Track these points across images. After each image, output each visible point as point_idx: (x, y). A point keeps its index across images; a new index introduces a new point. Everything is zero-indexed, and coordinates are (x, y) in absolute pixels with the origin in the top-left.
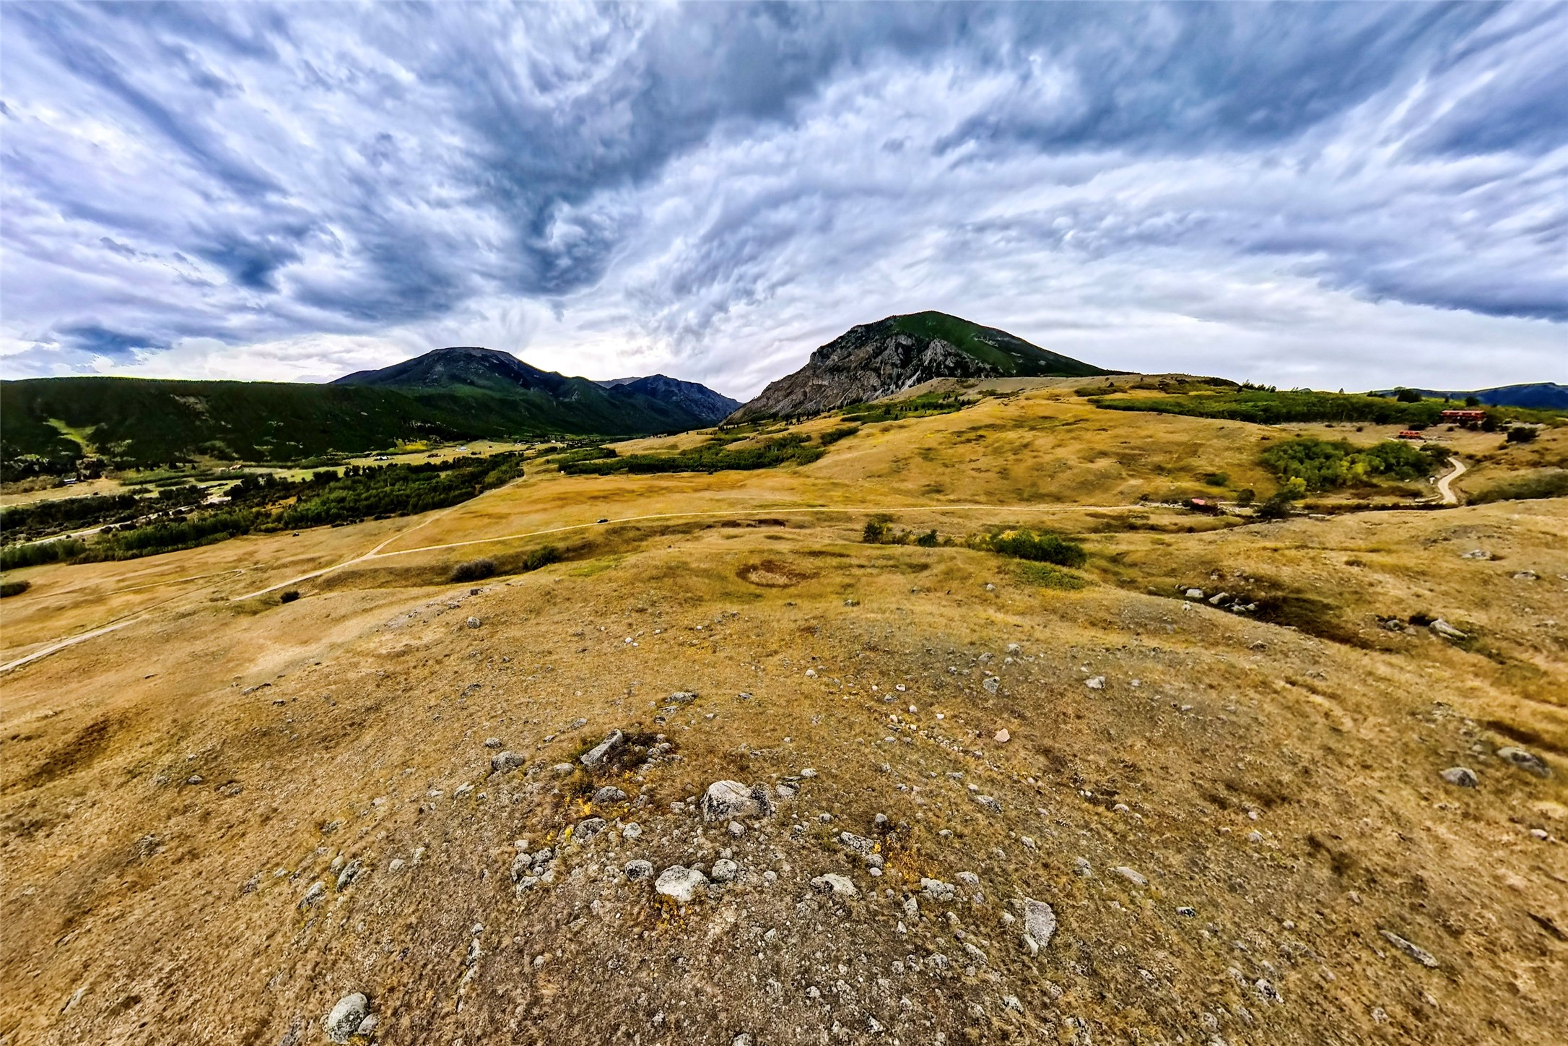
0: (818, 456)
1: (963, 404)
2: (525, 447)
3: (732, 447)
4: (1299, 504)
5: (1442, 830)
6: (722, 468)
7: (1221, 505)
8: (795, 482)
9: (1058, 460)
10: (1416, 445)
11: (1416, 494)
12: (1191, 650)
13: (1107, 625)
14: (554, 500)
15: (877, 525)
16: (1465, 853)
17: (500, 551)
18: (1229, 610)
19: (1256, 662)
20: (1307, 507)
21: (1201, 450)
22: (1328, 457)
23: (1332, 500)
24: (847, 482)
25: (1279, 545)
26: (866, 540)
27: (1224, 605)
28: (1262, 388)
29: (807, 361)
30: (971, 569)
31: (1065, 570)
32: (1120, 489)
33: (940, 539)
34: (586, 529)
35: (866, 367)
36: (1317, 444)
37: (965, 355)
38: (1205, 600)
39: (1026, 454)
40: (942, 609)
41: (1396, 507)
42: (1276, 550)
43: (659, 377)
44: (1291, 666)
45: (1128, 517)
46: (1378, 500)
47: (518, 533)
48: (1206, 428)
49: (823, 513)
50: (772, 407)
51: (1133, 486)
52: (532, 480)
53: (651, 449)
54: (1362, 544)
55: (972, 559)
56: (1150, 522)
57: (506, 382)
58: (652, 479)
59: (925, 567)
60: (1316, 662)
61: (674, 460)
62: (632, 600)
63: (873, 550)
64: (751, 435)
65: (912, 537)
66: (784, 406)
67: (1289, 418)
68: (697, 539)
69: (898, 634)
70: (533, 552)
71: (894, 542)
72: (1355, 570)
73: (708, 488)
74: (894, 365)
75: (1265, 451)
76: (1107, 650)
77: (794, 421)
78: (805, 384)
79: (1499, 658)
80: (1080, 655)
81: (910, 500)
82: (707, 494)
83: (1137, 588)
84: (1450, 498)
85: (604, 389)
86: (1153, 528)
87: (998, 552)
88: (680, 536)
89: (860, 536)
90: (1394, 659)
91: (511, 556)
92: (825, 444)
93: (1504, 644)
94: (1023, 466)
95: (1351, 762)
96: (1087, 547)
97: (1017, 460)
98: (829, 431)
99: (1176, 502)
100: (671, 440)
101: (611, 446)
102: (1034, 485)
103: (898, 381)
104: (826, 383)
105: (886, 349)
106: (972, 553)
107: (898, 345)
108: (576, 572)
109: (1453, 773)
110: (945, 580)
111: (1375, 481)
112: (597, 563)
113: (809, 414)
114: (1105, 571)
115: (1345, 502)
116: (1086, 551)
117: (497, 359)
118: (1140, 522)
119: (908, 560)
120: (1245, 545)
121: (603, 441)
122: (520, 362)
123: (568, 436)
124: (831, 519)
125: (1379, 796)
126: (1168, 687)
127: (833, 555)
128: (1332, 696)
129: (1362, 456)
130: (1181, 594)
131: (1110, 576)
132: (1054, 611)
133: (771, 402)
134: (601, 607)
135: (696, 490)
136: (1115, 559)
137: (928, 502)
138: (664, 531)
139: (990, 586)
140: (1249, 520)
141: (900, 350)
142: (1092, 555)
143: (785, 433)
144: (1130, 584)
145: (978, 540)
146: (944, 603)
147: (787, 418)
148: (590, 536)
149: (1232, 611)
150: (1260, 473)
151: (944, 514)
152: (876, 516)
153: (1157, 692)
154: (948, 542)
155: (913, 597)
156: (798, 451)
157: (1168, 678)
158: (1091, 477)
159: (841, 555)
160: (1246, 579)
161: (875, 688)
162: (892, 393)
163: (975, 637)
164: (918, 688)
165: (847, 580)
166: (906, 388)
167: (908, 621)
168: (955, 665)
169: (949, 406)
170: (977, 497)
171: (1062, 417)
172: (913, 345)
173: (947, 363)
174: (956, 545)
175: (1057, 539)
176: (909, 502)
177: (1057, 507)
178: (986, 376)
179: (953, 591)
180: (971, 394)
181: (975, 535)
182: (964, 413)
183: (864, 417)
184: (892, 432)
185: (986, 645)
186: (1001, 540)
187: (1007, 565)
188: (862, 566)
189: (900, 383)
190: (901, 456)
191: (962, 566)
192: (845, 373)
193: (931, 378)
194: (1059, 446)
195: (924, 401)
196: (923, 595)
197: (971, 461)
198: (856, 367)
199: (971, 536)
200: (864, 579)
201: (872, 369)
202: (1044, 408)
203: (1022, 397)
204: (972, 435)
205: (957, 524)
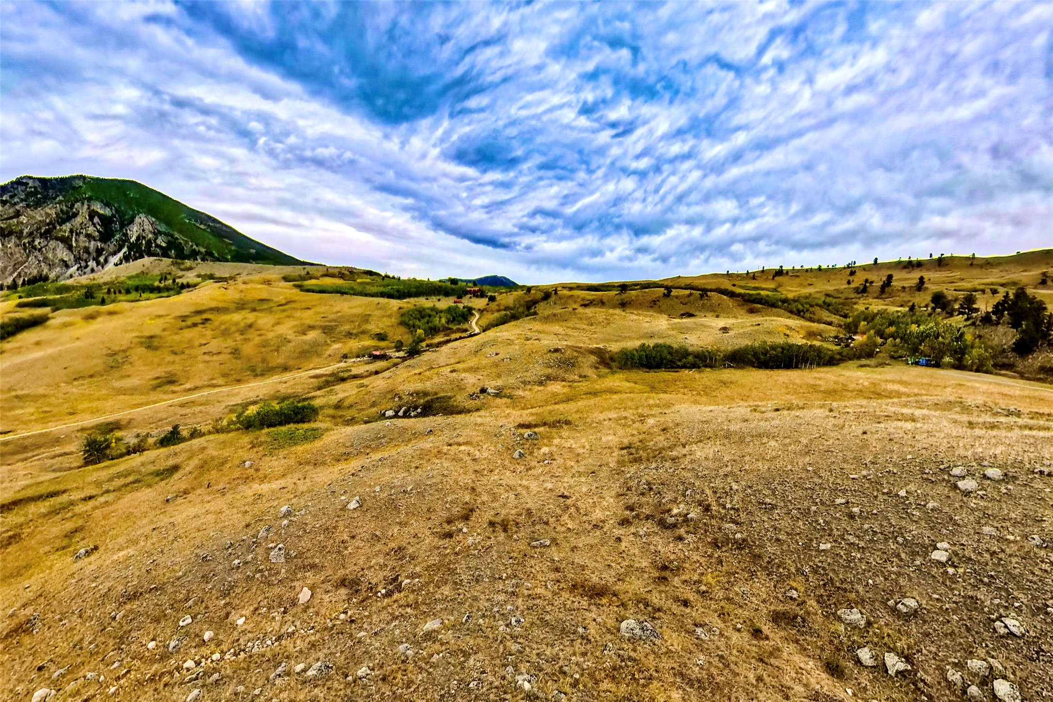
1: (183, 287)
4: (424, 344)
7: (390, 353)
9: (280, 336)
10: (461, 306)
11: (466, 330)
12: (399, 450)
13: (346, 456)
15: (100, 438)
18: (410, 417)
19: (432, 442)
20: (427, 346)
21: (370, 319)
22: (430, 316)
23: (438, 339)
24: (41, 391)
25: (421, 370)
26: (87, 463)
27: (406, 415)
28: (394, 278)
30: (225, 453)
31: (306, 426)
32: (328, 353)
33: (185, 433)
36: (424, 309)
37: (177, 235)
38: (396, 416)
39: (252, 334)
40: (207, 506)
41: (461, 338)
42: (420, 374)
44: (446, 436)
45: (338, 372)
46: (453, 336)
48: (370, 304)
49: (13, 441)
51: (335, 349)
54: (453, 361)
55: (224, 443)
56: (353, 373)
59: (175, 468)
60: (455, 429)
63: (100, 472)
65: (151, 441)
67: (409, 295)
69: (161, 559)
71: (128, 453)
72: (454, 374)
74: (89, 236)
75: (402, 315)
76: (353, 475)
79: (510, 397)
80: (337, 488)
81: (139, 399)
83: (356, 423)
84: (477, 330)
86: (355, 377)
87: (247, 428)
89: (77, 459)
90: (481, 413)
93: (510, 390)
94: (251, 344)
96: (317, 403)
97: (245, 340)
99: (364, 356)
102: (264, 360)
103: (99, 256)
105: (75, 215)
106: (222, 437)
107: (92, 214)
109: (516, 454)
110: (202, 474)
111: (450, 326)
114: (333, 417)
115: (442, 340)
116: (316, 406)
118: (346, 375)
119: (151, 468)
120: (405, 375)
127: (37, 498)
128: (467, 443)
129: (442, 315)
130: (383, 416)
131: (339, 420)
132: (308, 463)
136: (338, 406)
137: (161, 396)
139: (248, 463)
140: (404, 359)
141: (96, 220)
142: (322, 408)
144: (351, 421)
145: (225, 423)
146: (207, 498)
149: (411, 417)
150: (402, 329)
151: (182, 405)
152: (98, 427)
153: (391, 488)
154: (194, 434)
155: (170, 508)
158: (306, 347)
159: (52, 495)
160: (412, 395)
161: (151, 645)
162: (93, 271)
163: (248, 518)
164: (207, 607)
165: (69, 526)
166: (110, 266)
167: (171, 538)
168: (238, 557)
169: (168, 289)
170: (214, 382)
171: (276, 299)
172: (113, 216)
173: (158, 242)
174: (204, 434)
175: (293, 403)
176: (140, 401)
177: (287, 376)
178: (203, 260)
179: (213, 482)
180: (190, 277)
181: (220, 419)
182: (185, 296)
183: (55, 300)
184: (100, 319)
185: (261, 520)
186: (246, 417)
187: (257, 439)
188: (91, 498)
189: (102, 259)
190: (116, 348)
191: (215, 453)
192: (14, 239)
193: (141, 257)
194: (278, 324)
195: (136, 282)
196: (180, 500)
197: (201, 345)
198: (30, 234)
199: (217, 421)
200: (97, 513)
201: (57, 239)
202: (260, 291)
203: (240, 280)
204: (198, 319)
205: (201, 412)
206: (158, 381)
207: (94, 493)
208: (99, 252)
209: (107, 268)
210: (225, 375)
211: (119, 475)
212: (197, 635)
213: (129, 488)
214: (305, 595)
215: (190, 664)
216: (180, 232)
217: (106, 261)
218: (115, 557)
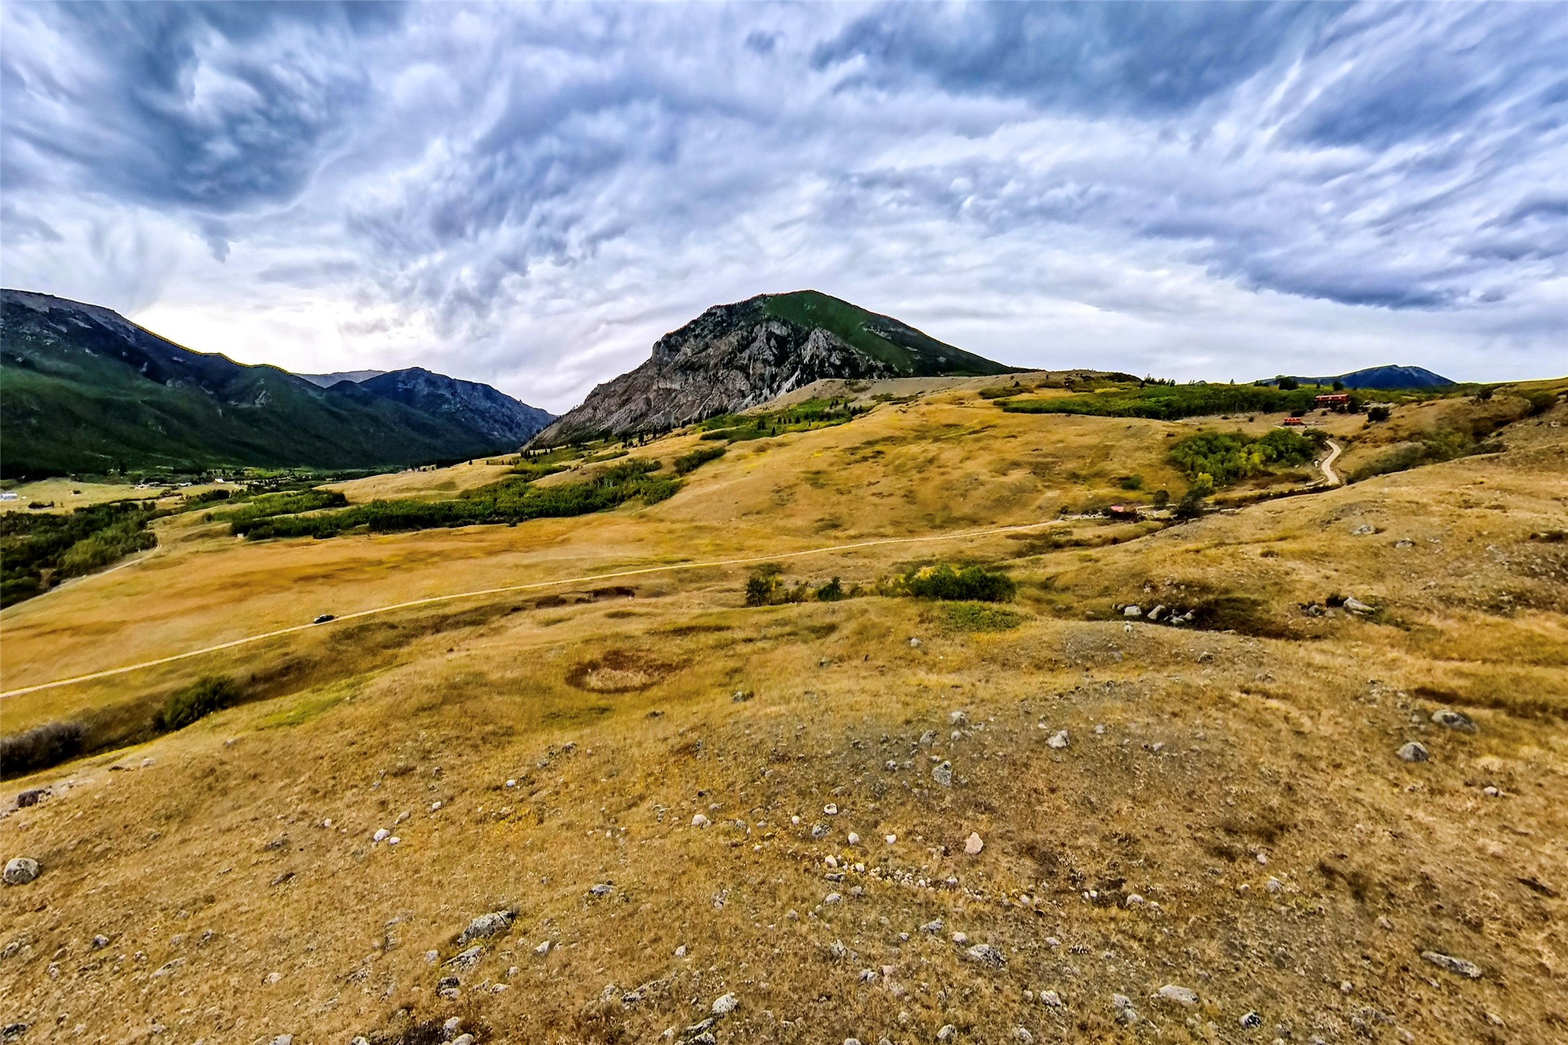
0: (673, 490)
1: (855, 412)
2: (158, 491)
3: (545, 482)
4: (1210, 500)
5: (1420, 815)
6: (531, 516)
7: (1141, 510)
8: (643, 529)
9: (968, 475)
10: (1299, 430)
11: (1306, 479)
12: (1144, 677)
13: (1052, 666)
14: (223, 587)
15: (762, 580)
16: (1447, 832)
17: (98, 701)
18: (1169, 624)
19: (1208, 677)
20: (1218, 503)
21: (1112, 452)
22: (1228, 450)
23: (1238, 493)
24: (715, 524)
25: (1200, 545)
26: (750, 602)
27: (1163, 619)
28: (1162, 382)
29: (648, 354)
30: (888, 622)
31: (995, 606)
32: (1038, 503)
33: (845, 589)
34: (293, 637)
35: (729, 365)
36: (1217, 438)
37: (853, 349)
38: (1143, 617)
39: (933, 471)
40: (862, 682)
41: (1291, 493)
42: (1198, 551)
43: (416, 373)
44: (1239, 674)
45: (1051, 534)
46: (1276, 488)
47: (142, 658)
48: (1115, 428)
49: (687, 571)
50: (601, 421)
51: (1051, 499)
52: (175, 554)
53: (409, 489)
54: (1269, 533)
55: (887, 609)
56: (1074, 537)
57: (110, 367)
58: (414, 539)
59: (831, 628)
60: (1261, 664)
61: (450, 507)
62: (385, 756)
63: (761, 615)
64: (573, 464)
65: (810, 591)
66: (618, 419)
67: (1190, 412)
68: (497, 631)
69: (812, 729)
70: (177, 695)
71: (787, 601)
72: (1270, 560)
73: (510, 548)
74: (766, 362)
75: (1172, 447)
76: (1061, 695)
77: (635, 441)
78: (648, 389)
79: (1403, 625)
80: (1033, 710)
81: (801, 542)
82: (509, 559)
83: (1075, 615)
84: (1333, 479)
85: (316, 388)
86: (1078, 544)
87: (917, 596)
88: (467, 630)
89: (741, 597)
90: (1326, 645)
91: (127, 708)
92: (681, 472)
93: (1404, 611)
94: (930, 485)
95: (1323, 765)
96: (1014, 575)
97: (923, 479)
98: (686, 454)
99: (1095, 512)
100: (445, 474)
101: (336, 487)
102: (945, 508)
103: (772, 383)
104: (676, 386)
105: (754, 340)
106: (886, 601)
107: (770, 335)
108: (272, 721)
109: (1406, 750)
110: (860, 642)
111: (1271, 469)
112: (314, 698)
113: (656, 431)
114: (1038, 601)
115: (1249, 494)
116: (1013, 580)
117: (87, 319)
118: (1063, 539)
119: (808, 622)
120: (1168, 550)
121: (321, 479)
122: (140, 331)
123: (251, 471)
124: (699, 578)
125: (1359, 795)
126: (1133, 726)
127: (708, 629)
128: (1285, 697)
129: (1257, 446)
130: (1119, 614)
131: (1044, 606)
132: (993, 660)
133: (600, 414)
134: (324, 780)
135: (491, 553)
136: (1046, 585)
137: (823, 541)
138: (440, 624)
139: (914, 641)
140: (1168, 523)
141: (773, 342)
142: (1021, 584)
143: (624, 459)
144: (1064, 612)
145: (890, 584)
146: (863, 673)
147: (625, 437)
148: (299, 650)
149: (1171, 624)
150: (1170, 472)
151: (845, 555)
152: (760, 567)
153: (1124, 735)
154: (855, 592)
155: (823, 673)
156: (644, 485)
157: (1129, 715)
158: (1006, 493)
159: (719, 629)
160: (1177, 586)
161: (795, 819)
162: (766, 399)
163: (909, 713)
164: (854, 803)
165: (732, 664)
166: (783, 392)
167: (822, 708)
168: (894, 757)
169: (838, 415)
170: (882, 530)
171: (967, 424)
172: (789, 335)
173: (832, 360)
174: (866, 594)
175: (979, 570)
176: (800, 544)
177: (975, 532)
178: (880, 377)
179: (871, 655)
180: (864, 400)
181: (886, 577)
182: (857, 424)
183: (732, 432)
184: (769, 452)
185: (925, 721)
186: (918, 580)
187: (929, 611)
188: (750, 640)
189: (775, 386)
190: (783, 484)
191: (877, 620)
192: (702, 373)
193: (814, 380)
194: (968, 458)
195: (807, 409)
196: (834, 667)
197: (870, 484)
198: (716, 365)
199: (881, 580)
200: (755, 658)
201: (737, 368)
202: (949, 414)
203: (922, 401)
204: (868, 452)
205: (864, 566)
206: (820, 524)
207: (754, 635)
208: (773, 377)
209: (779, 396)
210: (896, 523)
211: (778, 623)
212: (841, 832)
213: (785, 639)
214: (974, 843)
215: (830, 859)
216: (855, 345)
217: (779, 387)
218: (768, 711)
